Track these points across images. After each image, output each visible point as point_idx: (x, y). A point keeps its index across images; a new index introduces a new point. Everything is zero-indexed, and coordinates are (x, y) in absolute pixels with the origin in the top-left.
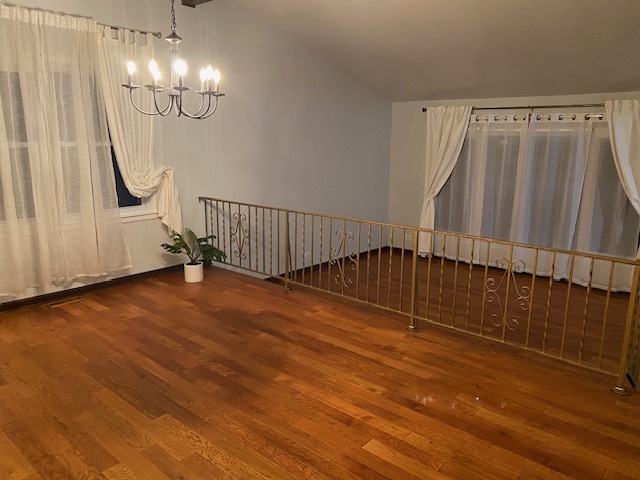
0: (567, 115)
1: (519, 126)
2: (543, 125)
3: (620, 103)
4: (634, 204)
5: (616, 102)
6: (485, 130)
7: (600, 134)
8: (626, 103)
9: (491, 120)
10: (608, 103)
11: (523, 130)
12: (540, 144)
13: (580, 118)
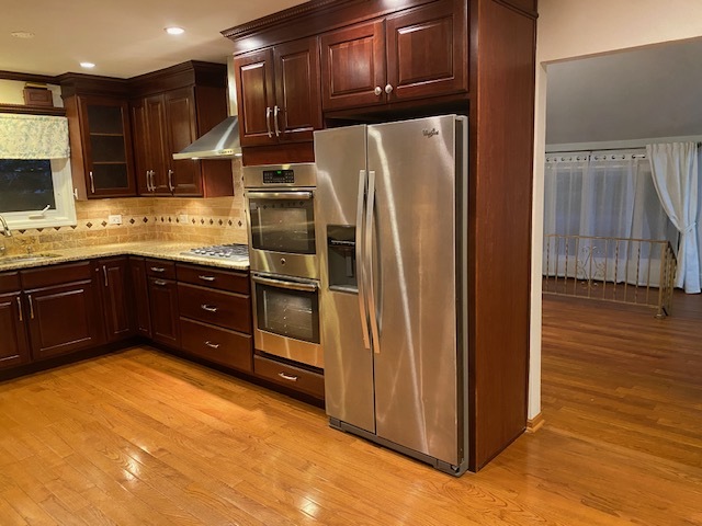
0: (618, 156)
1: (581, 164)
2: (599, 164)
3: (657, 146)
4: (672, 220)
5: (655, 146)
6: (554, 168)
7: (643, 168)
8: (661, 146)
9: (559, 160)
10: (648, 146)
11: (584, 167)
12: (599, 179)
13: (629, 157)
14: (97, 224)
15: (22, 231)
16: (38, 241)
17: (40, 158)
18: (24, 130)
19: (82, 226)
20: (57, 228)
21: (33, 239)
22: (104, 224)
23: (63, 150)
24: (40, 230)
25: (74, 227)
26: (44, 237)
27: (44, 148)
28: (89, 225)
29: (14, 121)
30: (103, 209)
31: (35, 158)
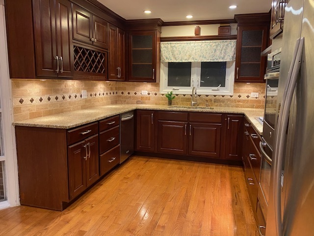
14: (244, 97)
15: (207, 96)
16: (213, 102)
17: (219, 61)
18: (215, 47)
19: (236, 97)
20: (223, 96)
21: (211, 100)
22: (248, 97)
23: (231, 57)
24: (215, 96)
25: (231, 96)
26: (217, 100)
27: (222, 56)
28: (240, 96)
29: (211, 44)
30: (248, 88)
31: (217, 61)
